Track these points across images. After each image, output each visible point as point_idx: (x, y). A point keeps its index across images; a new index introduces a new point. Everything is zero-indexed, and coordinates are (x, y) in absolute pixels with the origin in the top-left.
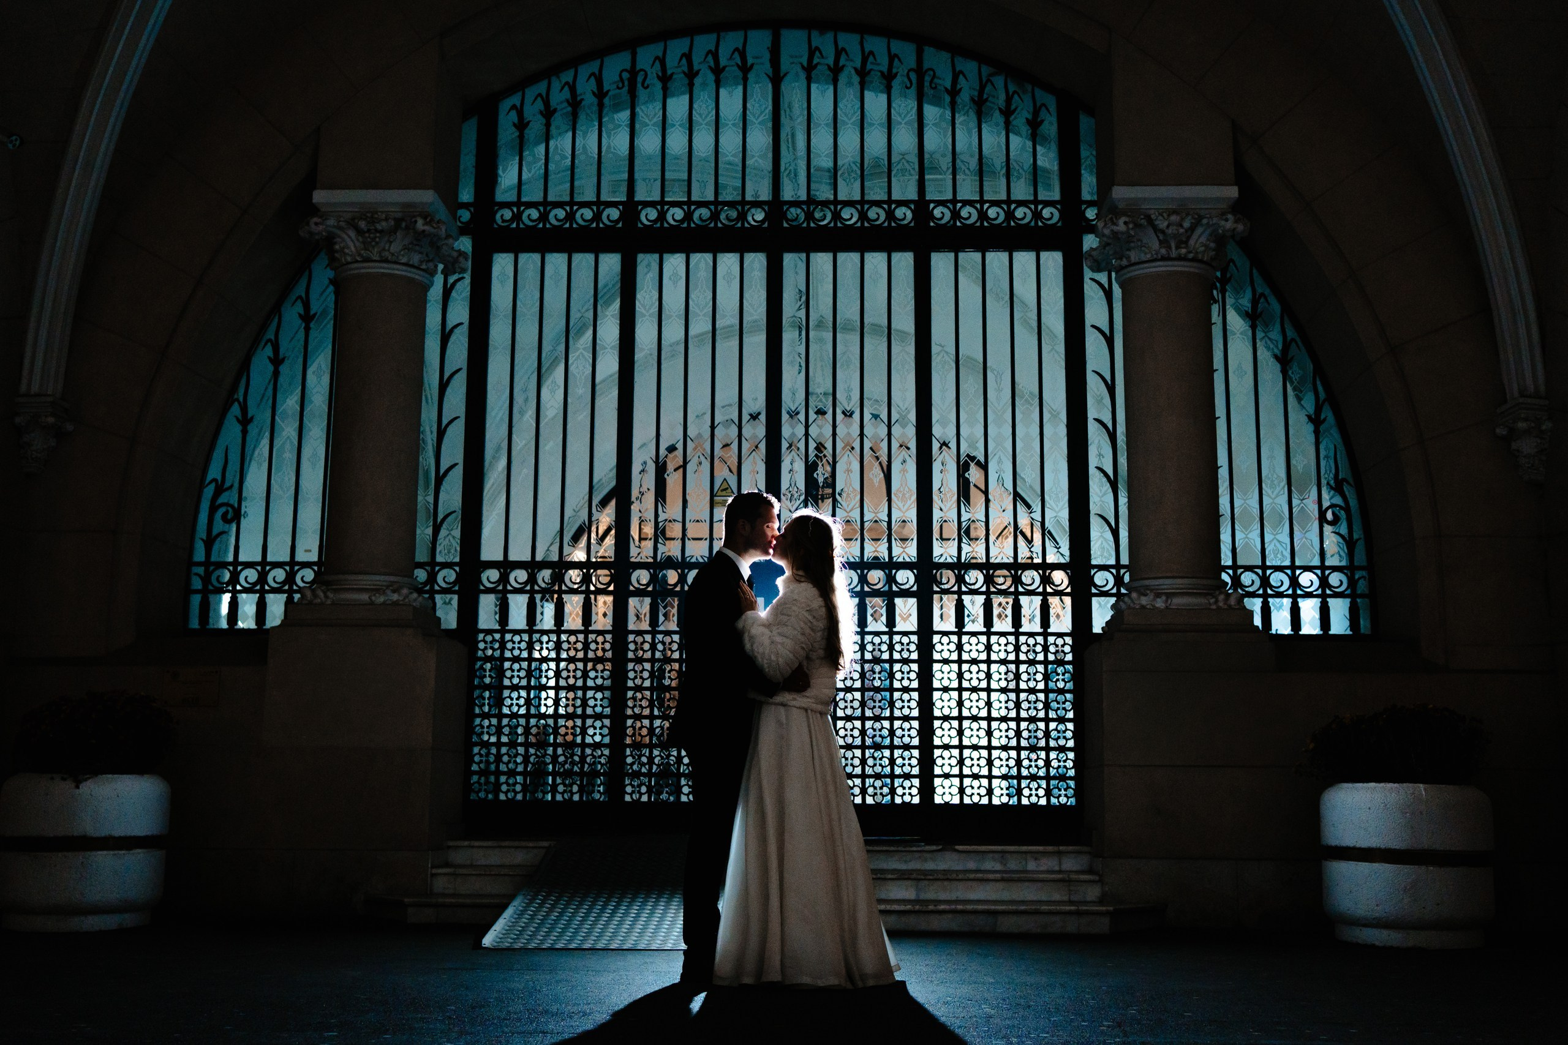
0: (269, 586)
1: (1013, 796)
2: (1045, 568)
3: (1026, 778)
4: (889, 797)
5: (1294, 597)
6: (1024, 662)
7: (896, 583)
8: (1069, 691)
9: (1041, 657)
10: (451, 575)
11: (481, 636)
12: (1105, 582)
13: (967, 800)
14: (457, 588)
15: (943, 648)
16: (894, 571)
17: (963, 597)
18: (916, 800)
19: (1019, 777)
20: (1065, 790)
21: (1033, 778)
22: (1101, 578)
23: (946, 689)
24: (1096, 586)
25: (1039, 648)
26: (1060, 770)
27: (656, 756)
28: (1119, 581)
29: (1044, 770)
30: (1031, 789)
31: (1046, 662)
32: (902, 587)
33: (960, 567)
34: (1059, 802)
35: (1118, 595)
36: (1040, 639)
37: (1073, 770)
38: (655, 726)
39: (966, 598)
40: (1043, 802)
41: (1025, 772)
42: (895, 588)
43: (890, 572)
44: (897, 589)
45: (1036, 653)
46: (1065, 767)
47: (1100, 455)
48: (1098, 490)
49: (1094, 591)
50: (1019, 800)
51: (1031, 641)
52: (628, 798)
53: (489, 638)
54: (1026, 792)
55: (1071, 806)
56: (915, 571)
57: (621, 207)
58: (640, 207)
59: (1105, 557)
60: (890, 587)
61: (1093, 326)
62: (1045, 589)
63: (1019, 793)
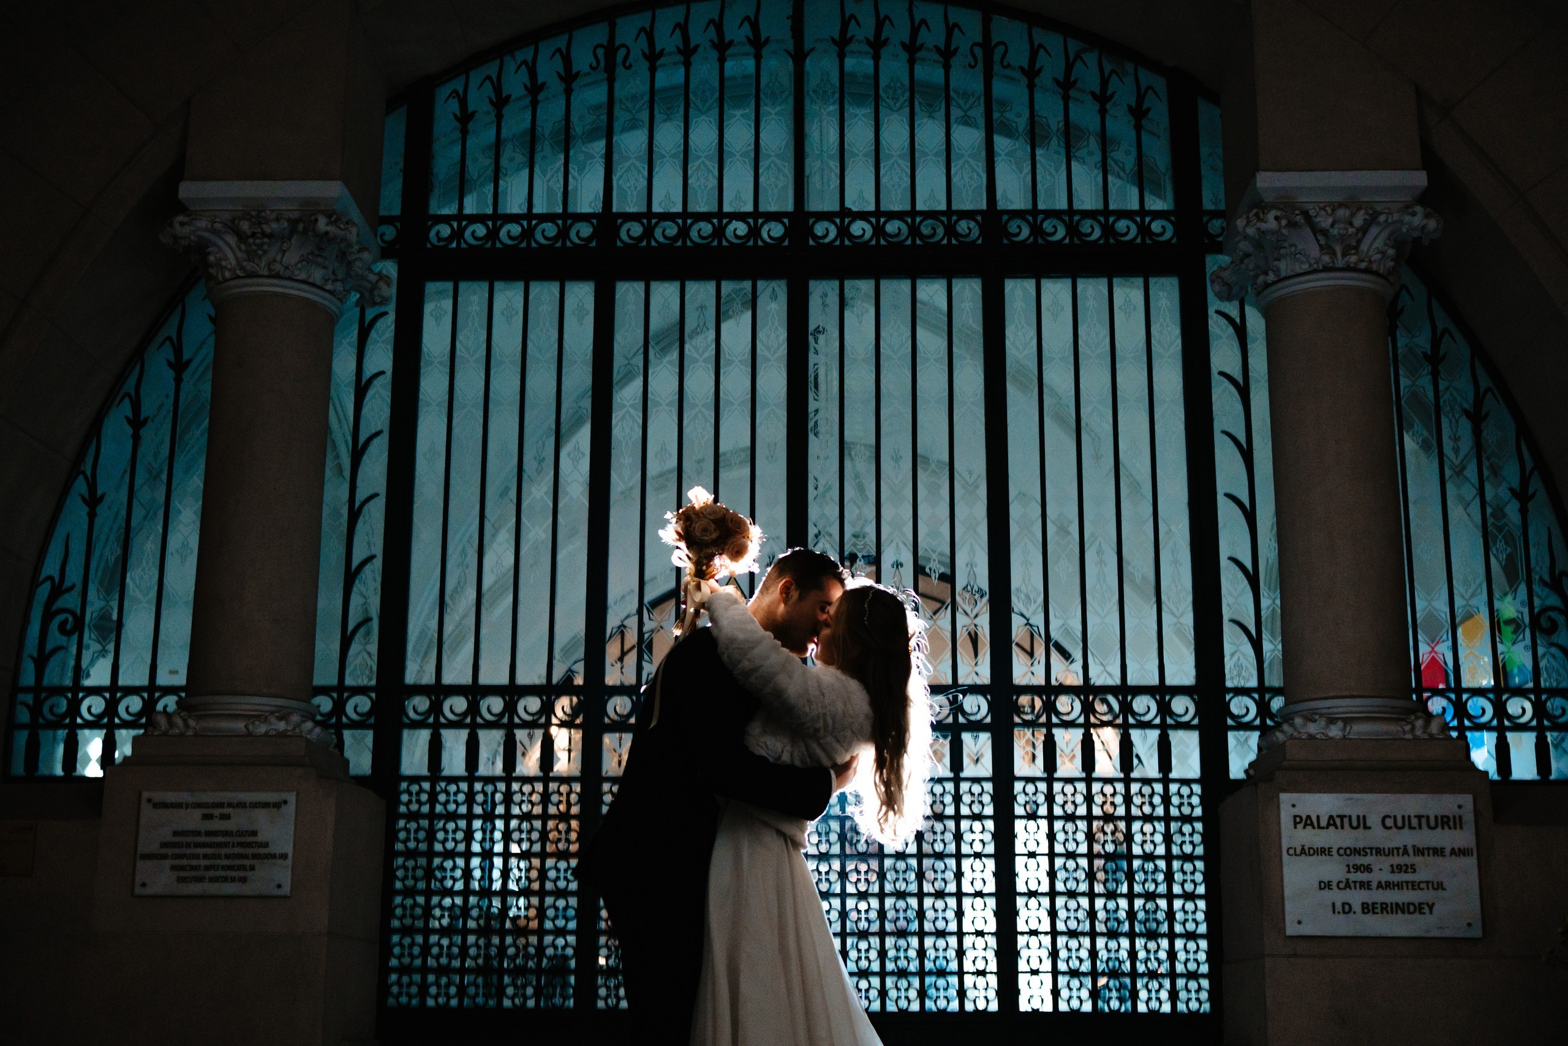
0: (119, 718)
1: (1126, 1001)
2: (1162, 692)
3: (1142, 975)
4: (957, 1002)
5: (1501, 731)
6: (1137, 819)
7: (964, 713)
8: (1198, 858)
9: (1160, 812)
10: (364, 703)
11: (404, 785)
12: (1245, 711)
13: (1063, 1007)
14: (372, 720)
15: (1028, 799)
16: (960, 697)
17: (1054, 731)
18: (994, 1006)
19: (1134, 975)
20: (1196, 992)
21: (1153, 975)
22: (1239, 705)
23: (1032, 855)
24: (1232, 716)
25: (1157, 800)
26: (1189, 965)
28: (1264, 709)
29: (1167, 964)
30: (1150, 991)
31: (1167, 819)
32: (971, 718)
33: (1050, 691)
34: (1188, 1008)
35: (1263, 728)
36: (1158, 788)
37: (1206, 966)
39: (1058, 733)
40: (1166, 1008)
41: (1141, 969)
42: (961, 720)
43: (956, 698)
44: (964, 721)
45: (1154, 806)
46: (1196, 960)
47: (1235, 543)
48: (1232, 590)
49: (1230, 722)
50: (1134, 1006)
51: (1147, 790)
52: (601, 1004)
53: (415, 788)
54: (1143, 995)
55: (1204, 1013)
56: (989, 697)
57: (595, 221)
58: (619, 221)
59: (1244, 678)
60: (956, 718)
61: (1221, 373)
62: (1163, 720)
63: (1134, 995)
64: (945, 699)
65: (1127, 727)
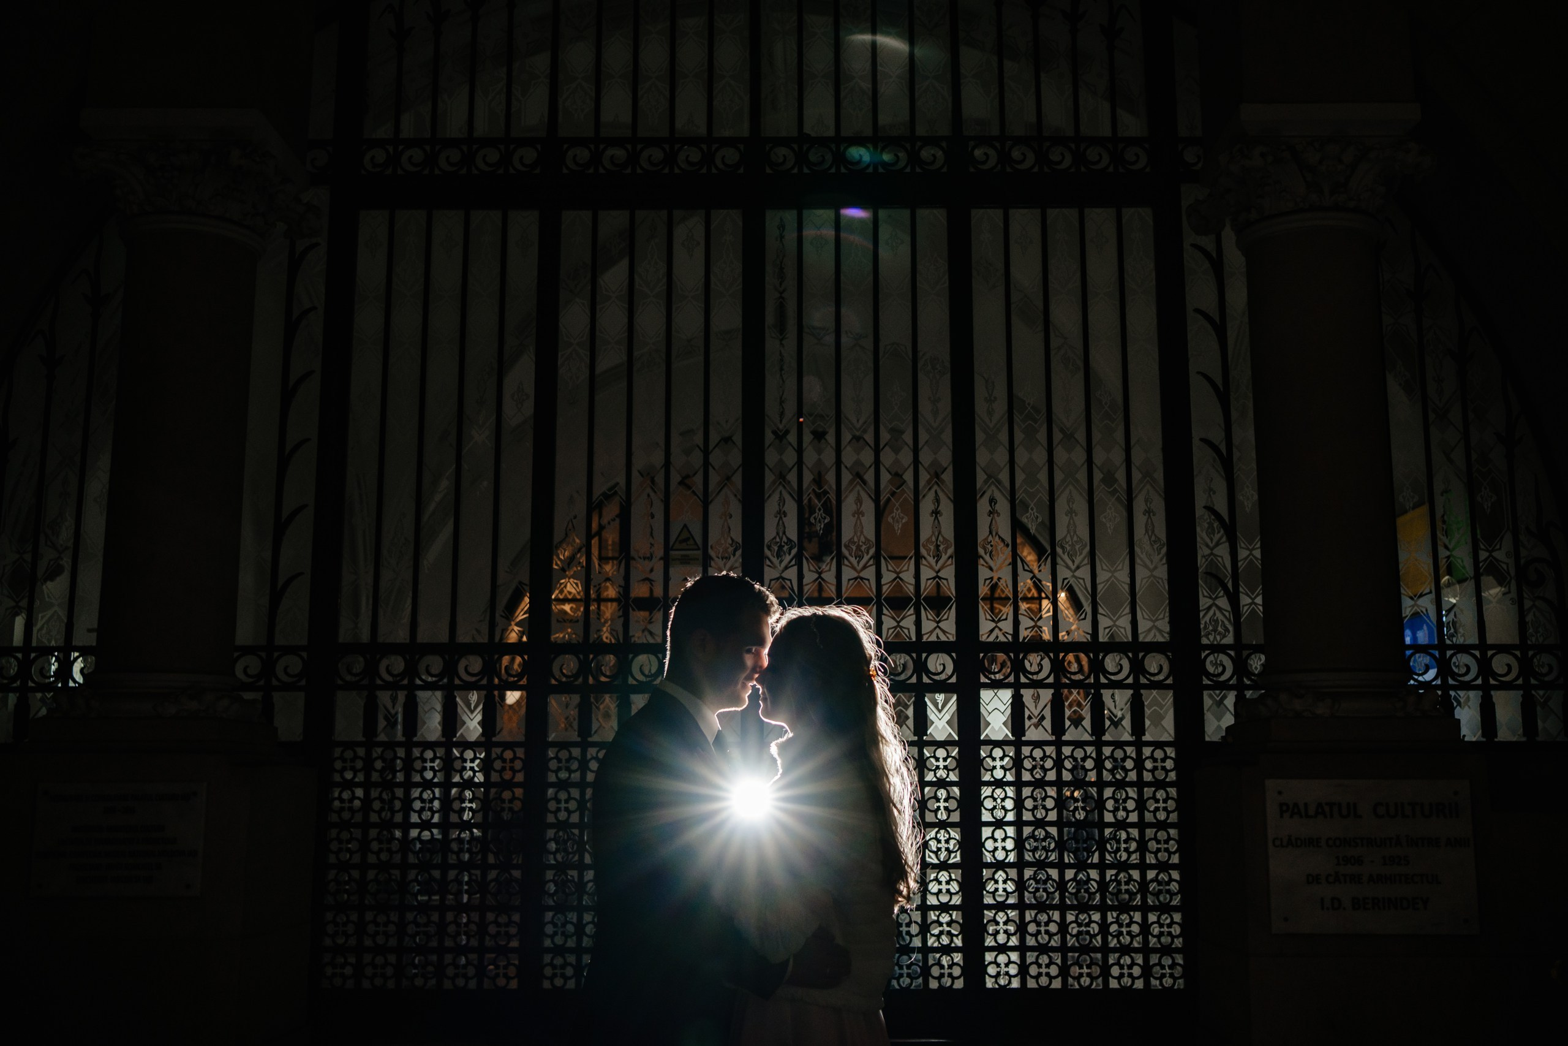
0: (33, 681)
1: (1097, 977)
2: (1135, 649)
3: (1114, 950)
4: (920, 980)
5: (1486, 690)
6: (1109, 784)
7: (928, 673)
8: (1172, 825)
9: (1133, 776)
10: (294, 664)
11: (337, 752)
12: (1220, 669)
13: (1031, 984)
14: (303, 683)
15: (997, 765)
16: (924, 655)
17: (1023, 691)
18: (959, 984)
19: (1105, 950)
20: (1170, 967)
21: (1125, 950)
22: (1221, 665)
23: (999, 824)
24: (1208, 675)
25: (1129, 764)
26: (1163, 939)
27: (588, 923)
28: (1241, 668)
29: (1139, 939)
30: (1122, 967)
31: (1140, 784)
32: (936, 678)
33: (1018, 648)
34: (1161, 984)
35: (1240, 688)
36: (1130, 750)
37: (1181, 940)
38: (586, 879)
39: (1027, 694)
40: (1139, 984)
41: (1113, 943)
42: (925, 680)
43: (919, 656)
44: (928, 681)
45: (1126, 771)
46: (1170, 934)
47: (1211, 491)
48: (1208, 540)
49: (1206, 682)
50: (1106, 983)
51: (1119, 754)
52: (546, 984)
53: (349, 754)
54: (1115, 971)
55: (1178, 989)
56: (954, 655)
57: (539, 147)
58: (565, 146)
59: (1220, 634)
60: (920, 678)
61: (1197, 311)
62: (1136, 679)
63: (1106, 973)
64: (908, 658)
65: (1098, 686)
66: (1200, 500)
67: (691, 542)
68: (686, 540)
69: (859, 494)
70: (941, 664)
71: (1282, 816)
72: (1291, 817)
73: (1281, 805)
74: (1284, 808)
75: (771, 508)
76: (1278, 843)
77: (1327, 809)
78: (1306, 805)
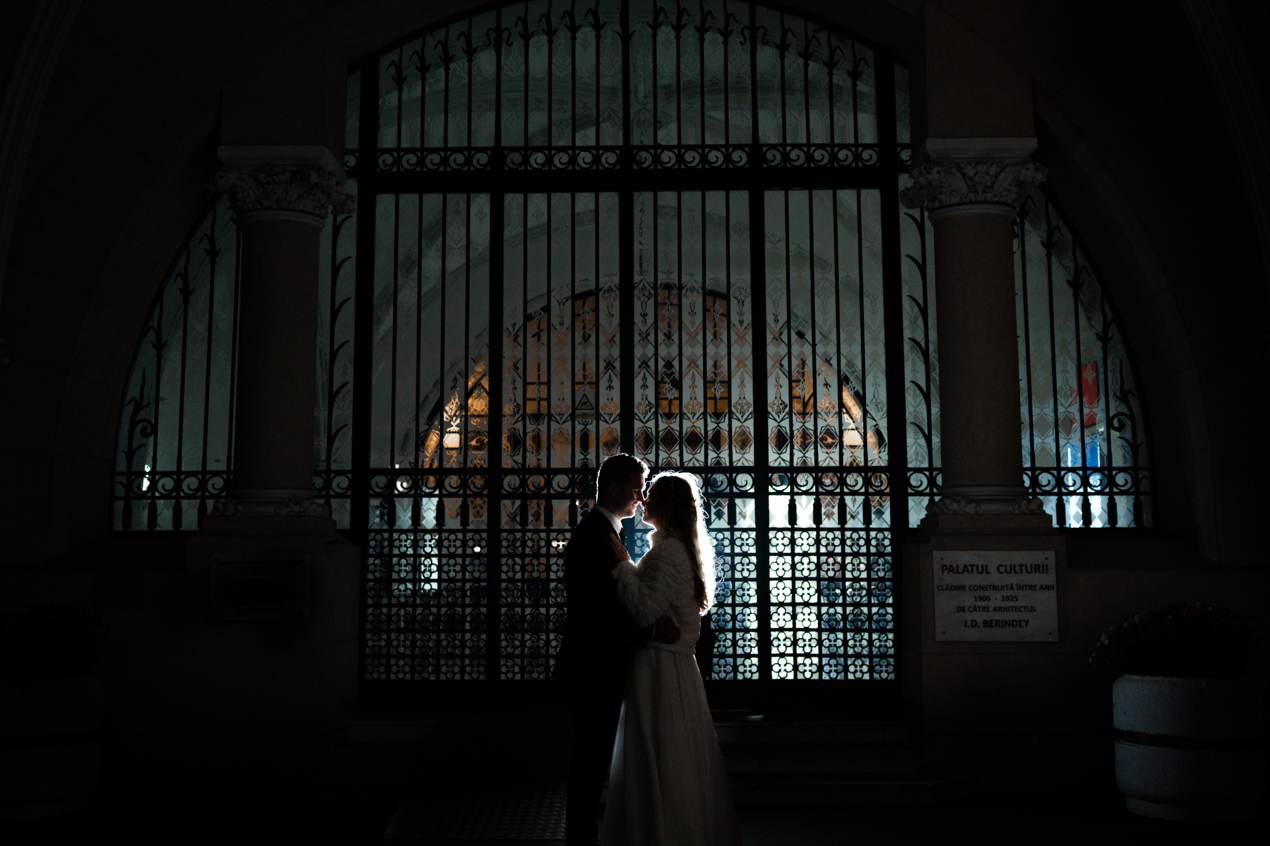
0: (184, 492)
1: (841, 673)
2: (866, 471)
3: (851, 656)
5: (1085, 495)
6: (849, 554)
7: (736, 485)
8: (888, 580)
9: (864, 550)
10: (344, 481)
11: (371, 536)
12: (920, 483)
13: (800, 676)
15: (779, 542)
16: (734, 475)
17: (795, 497)
18: (756, 677)
19: (846, 656)
20: (886, 666)
21: (858, 656)
22: (916, 479)
23: (781, 579)
24: (911, 487)
25: (862, 542)
26: (881, 649)
27: (528, 640)
28: (932, 482)
29: (867, 649)
30: (856, 666)
31: (868, 554)
32: (741, 489)
33: (793, 470)
34: (880, 677)
35: (931, 495)
36: (863, 534)
37: (893, 649)
38: (526, 613)
39: (798, 499)
40: (867, 677)
41: (850, 651)
42: (735, 490)
43: (731, 476)
44: (737, 491)
45: (860, 546)
46: (886, 646)
47: (914, 371)
48: (913, 402)
49: (910, 491)
50: (846, 676)
51: (855, 536)
52: (503, 677)
53: (379, 537)
54: (852, 669)
55: (891, 680)
56: (753, 475)
57: (489, 152)
58: (506, 152)
59: (919, 461)
60: (731, 489)
61: (908, 256)
62: (867, 489)
63: (846, 669)
64: (724, 476)
65: (842, 494)
66: (908, 376)
67: (588, 404)
68: (585, 403)
69: (693, 374)
70: (745, 481)
71: (943, 573)
72: (948, 573)
73: (943, 566)
74: (945, 568)
75: (638, 382)
76: (940, 588)
77: (970, 568)
78: (957, 566)
